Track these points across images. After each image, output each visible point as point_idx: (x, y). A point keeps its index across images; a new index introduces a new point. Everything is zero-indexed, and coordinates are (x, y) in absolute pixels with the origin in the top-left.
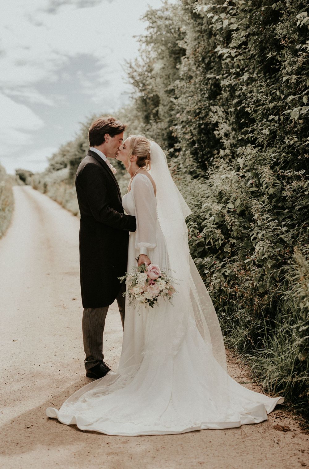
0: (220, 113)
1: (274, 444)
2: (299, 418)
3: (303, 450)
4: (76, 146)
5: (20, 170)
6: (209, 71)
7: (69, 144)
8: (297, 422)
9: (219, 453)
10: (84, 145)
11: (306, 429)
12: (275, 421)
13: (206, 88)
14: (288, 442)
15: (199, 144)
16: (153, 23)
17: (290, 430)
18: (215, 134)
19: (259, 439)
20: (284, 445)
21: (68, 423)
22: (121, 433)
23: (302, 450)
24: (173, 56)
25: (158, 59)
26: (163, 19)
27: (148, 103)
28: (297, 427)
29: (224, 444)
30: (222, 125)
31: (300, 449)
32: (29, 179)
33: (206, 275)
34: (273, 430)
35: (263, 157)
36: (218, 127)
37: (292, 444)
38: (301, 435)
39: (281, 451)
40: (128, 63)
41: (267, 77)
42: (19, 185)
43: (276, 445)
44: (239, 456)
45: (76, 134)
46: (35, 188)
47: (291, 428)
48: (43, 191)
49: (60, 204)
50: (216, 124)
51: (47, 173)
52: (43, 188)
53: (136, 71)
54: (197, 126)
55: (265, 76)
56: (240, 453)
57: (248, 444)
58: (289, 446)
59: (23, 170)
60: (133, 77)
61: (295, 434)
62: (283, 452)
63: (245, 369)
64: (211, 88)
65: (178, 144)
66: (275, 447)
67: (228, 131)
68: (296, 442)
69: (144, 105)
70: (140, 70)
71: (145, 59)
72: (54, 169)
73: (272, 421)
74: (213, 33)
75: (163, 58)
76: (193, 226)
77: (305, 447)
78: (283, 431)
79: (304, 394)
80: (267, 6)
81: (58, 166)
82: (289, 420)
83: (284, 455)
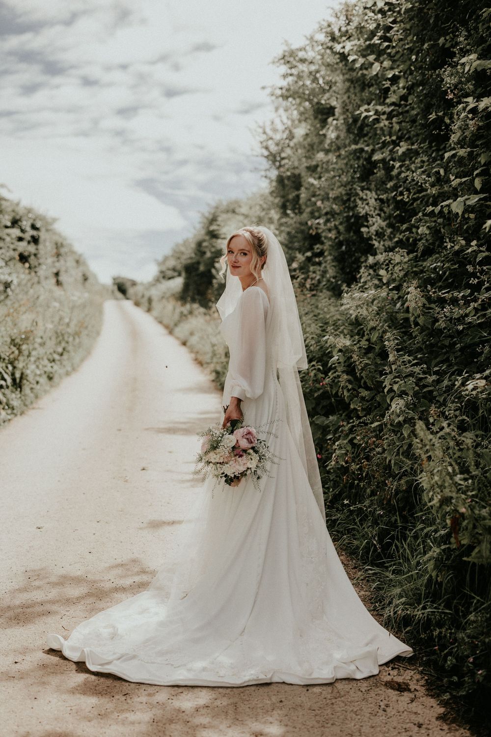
0: (372, 202)
1: (379, 711)
2: (428, 671)
3: (420, 723)
4: (193, 245)
5: (118, 278)
6: (362, 139)
7: (185, 243)
8: (424, 677)
9: (289, 720)
10: (205, 244)
11: (434, 689)
12: (389, 674)
13: (357, 164)
14: (401, 709)
15: (348, 245)
16: (291, 68)
17: (409, 690)
18: (362, 232)
19: (358, 702)
20: (393, 713)
21: (76, 660)
22: (149, 680)
23: (418, 723)
24: (320, 117)
25: (300, 121)
26: (307, 63)
27: (287, 185)
28: (422, 686)
29: (300, 706)
30: (374, 220)
31: (416, 722)
32: (131, 291)
33: (328, 442)
34: (383, 688)
35: (421, 268)
36: (368, 221)
37: (405, 713)
38: (424, 698)
39: (386, 723)
40: (260, 127)
41: (433, 149)
42: (117, 299)
43: (381, 712)
44: (319, 727)
45: (194, 228)
46: (137, 304)
47: (412, 687)
48: (146, 309)
49: (167, 327)
50: (366, 217)
51: (154, 283)
52: (147, 304)
53: (271, 139)
54: (345, 219)
55: (430, 147)
56: (321, 722)
57: (339, 709)
58: (400, 716)
59: (123, 278)
60: (267, 148)
61: (415, 696)
62: (389, 724)
63: (365, 588)
64: (363, 164)
65: (318, 246)
66: (379, 716)
67: (382, 228)
68: (414, 710)
69: (281, 188)
70: (278, 137)
71: (285, 120)
72: (164, 277)
73: (384, 674)
74: (367, 82)
75: (305, 120)
76: (316, 367)
77: (425, 718)
78: (398, 690)
79: (429, 633)
80: (432, 42)
81: (170, 273)
82: (413, 672)
83: (389, 730)
